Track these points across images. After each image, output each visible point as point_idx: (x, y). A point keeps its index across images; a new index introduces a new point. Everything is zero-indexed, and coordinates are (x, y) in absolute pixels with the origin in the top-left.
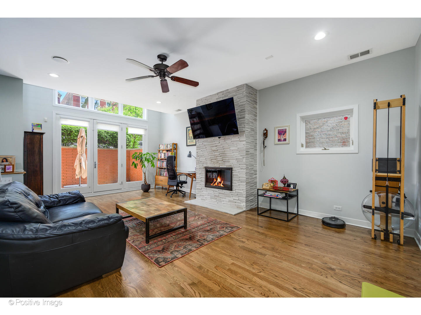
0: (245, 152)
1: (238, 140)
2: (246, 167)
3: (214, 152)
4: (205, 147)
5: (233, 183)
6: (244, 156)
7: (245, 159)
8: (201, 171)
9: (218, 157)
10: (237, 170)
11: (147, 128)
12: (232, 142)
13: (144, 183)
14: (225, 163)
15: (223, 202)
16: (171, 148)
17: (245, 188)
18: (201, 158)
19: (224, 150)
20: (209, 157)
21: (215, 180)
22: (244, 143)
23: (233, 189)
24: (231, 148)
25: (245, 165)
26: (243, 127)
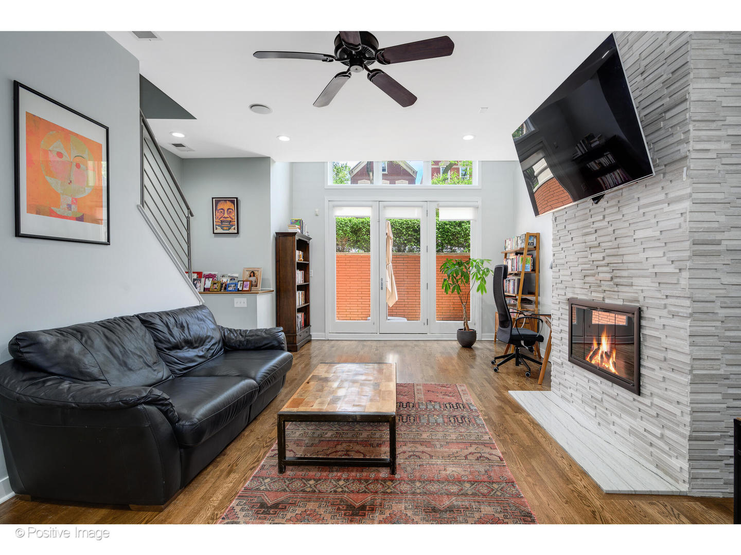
0: (687, 244)
1: (662, 196)
2: (690, 311)
3: (592, 250)
4: (569, 238)
5: (645, 367)
6: (681, 265)
7: (686, 274)
8: (561, 310)
9: (600, 269)
10: (657, 318)
11: (479, 204)
12: (642, 211)
13: (463, 328)
14: (621, 288)
15: (612, 426)
16: (523, 245)
17: (686, 400)
18: (562, 272)
19: (615, 244)
20: (580, 268)
21: (595, 346)
22: (686, 205)
23: (643, 390)
24: (640, 234)
25: (688, 303)
26: (679, 142)
